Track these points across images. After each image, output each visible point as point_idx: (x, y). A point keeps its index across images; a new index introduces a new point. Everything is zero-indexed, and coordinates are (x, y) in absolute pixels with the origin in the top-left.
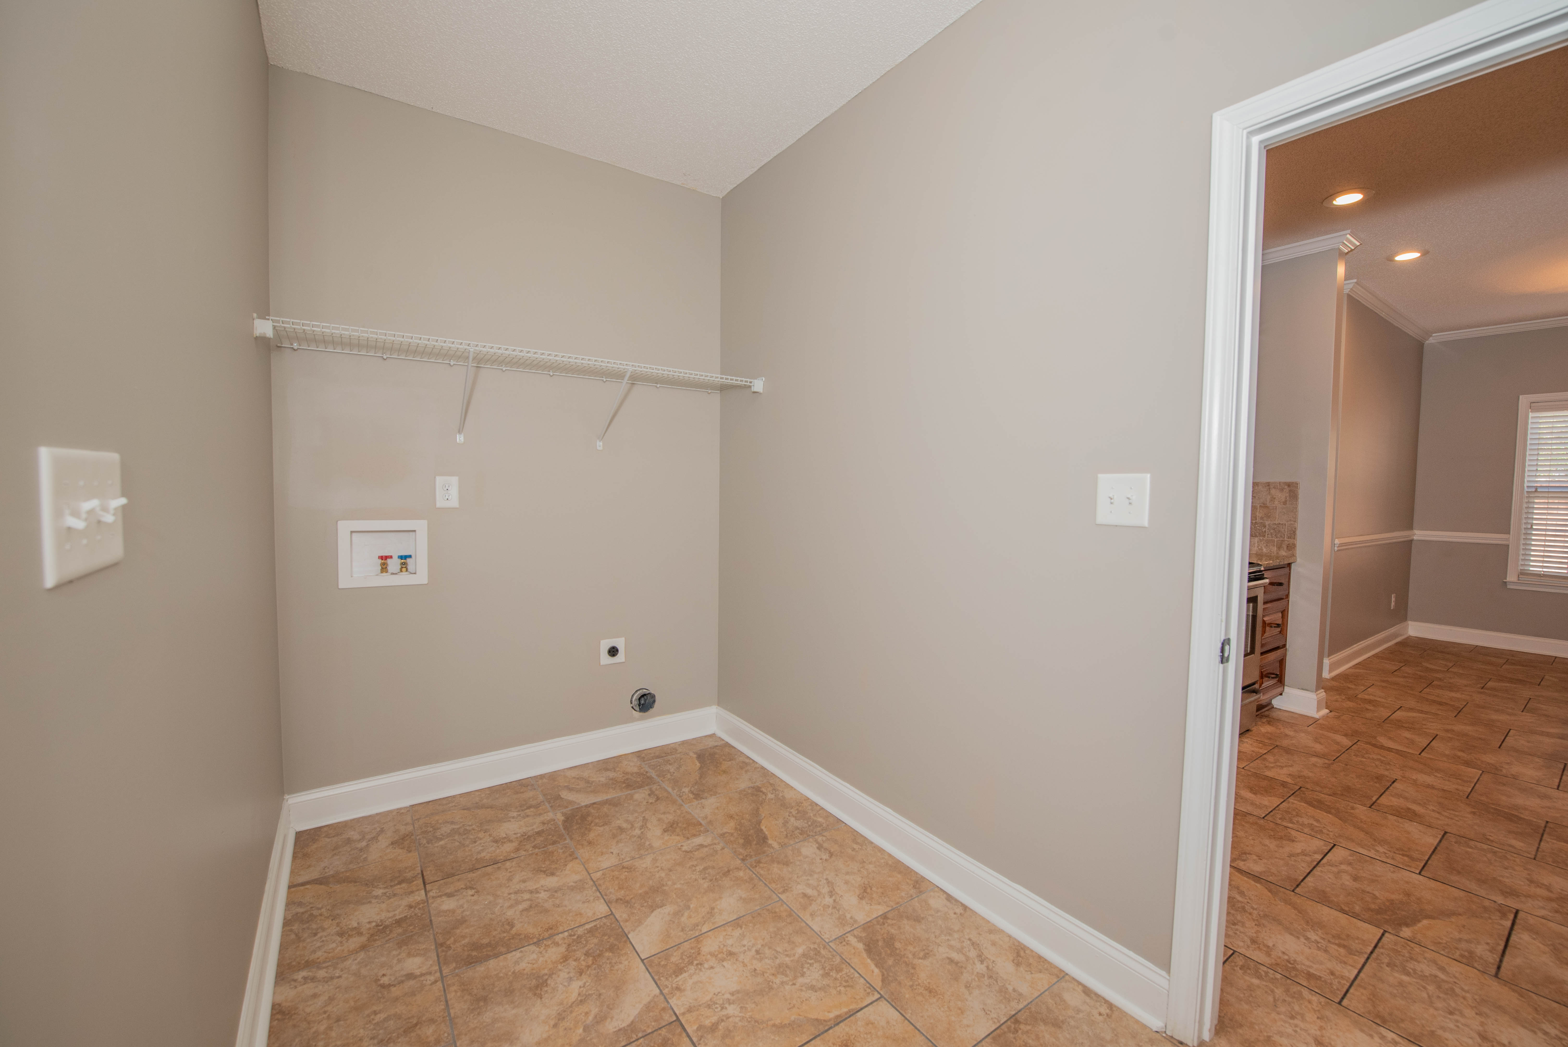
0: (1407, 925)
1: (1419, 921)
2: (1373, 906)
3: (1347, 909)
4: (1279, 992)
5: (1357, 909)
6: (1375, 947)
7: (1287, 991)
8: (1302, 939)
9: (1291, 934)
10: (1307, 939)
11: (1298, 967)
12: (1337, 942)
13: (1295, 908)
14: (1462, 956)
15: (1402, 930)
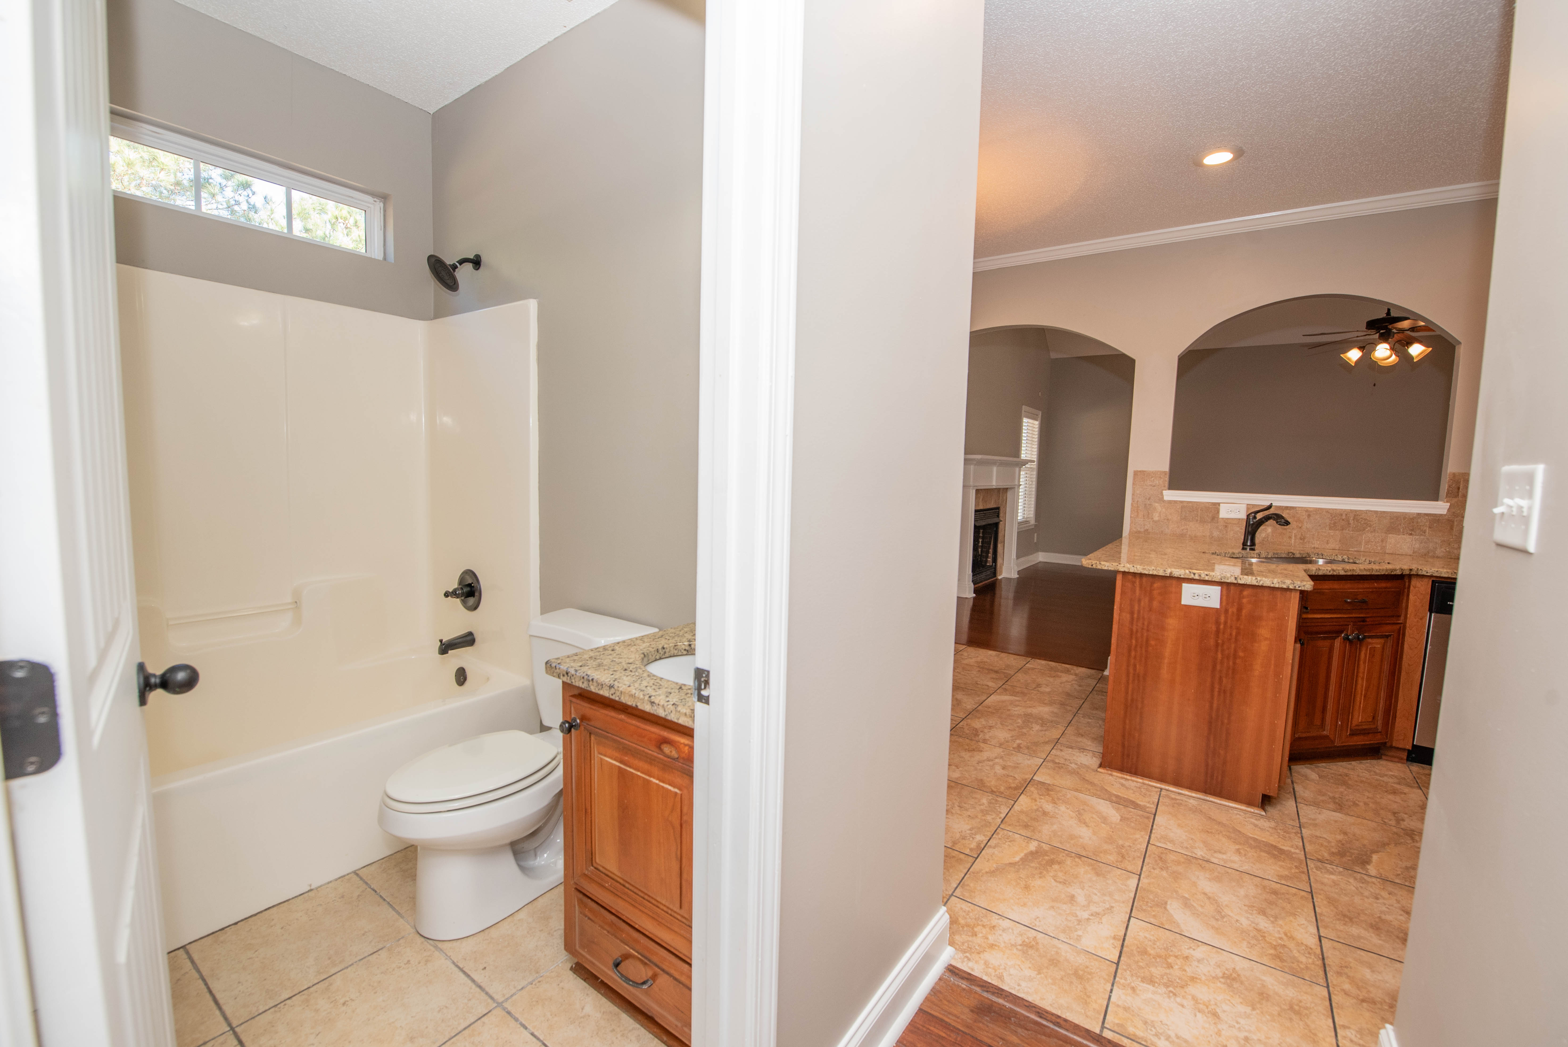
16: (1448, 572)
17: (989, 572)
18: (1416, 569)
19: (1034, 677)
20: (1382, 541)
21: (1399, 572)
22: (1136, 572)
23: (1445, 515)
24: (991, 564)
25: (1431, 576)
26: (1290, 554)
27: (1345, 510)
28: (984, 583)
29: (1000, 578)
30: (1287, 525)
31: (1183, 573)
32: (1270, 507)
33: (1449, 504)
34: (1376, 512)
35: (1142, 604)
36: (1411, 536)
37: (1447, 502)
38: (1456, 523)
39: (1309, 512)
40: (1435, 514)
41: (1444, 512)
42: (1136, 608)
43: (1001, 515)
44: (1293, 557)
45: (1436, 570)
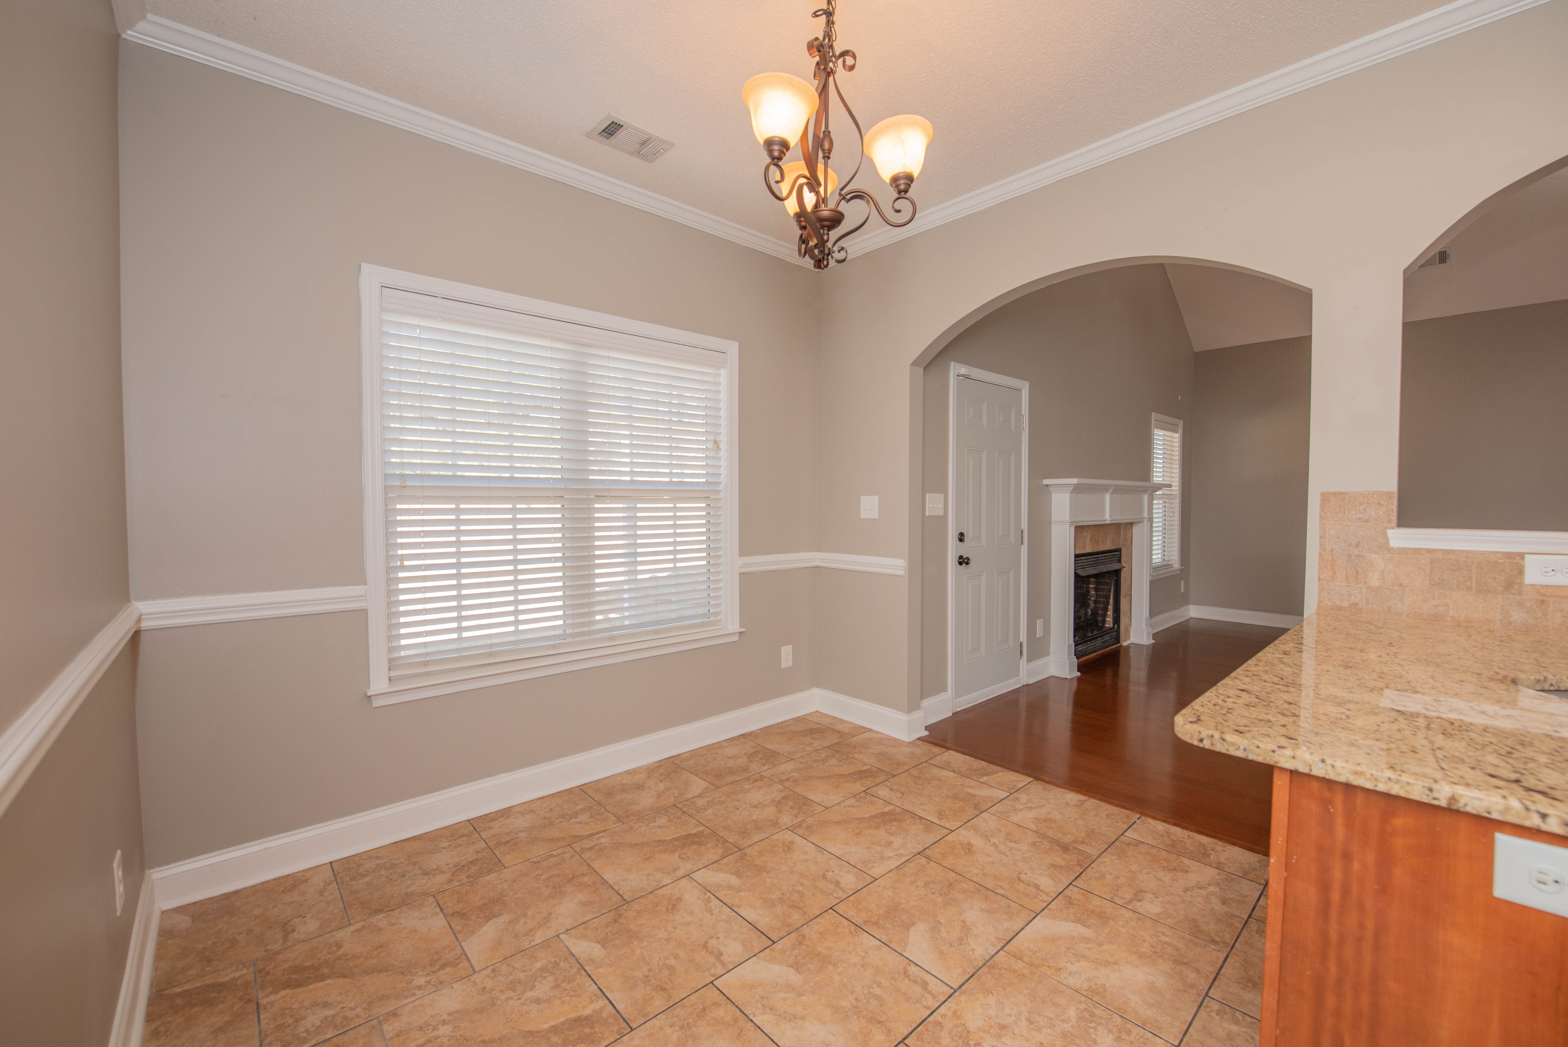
17: (1106, 638)
19: (1135, 868)
22: (1332, 776)
24: (1112, 626)
28: (1099, 653)
29: (1125, 644)
31: (1501, 807)
35: (1356, 865)
42: (1337, 874)
43: (1123, 559)
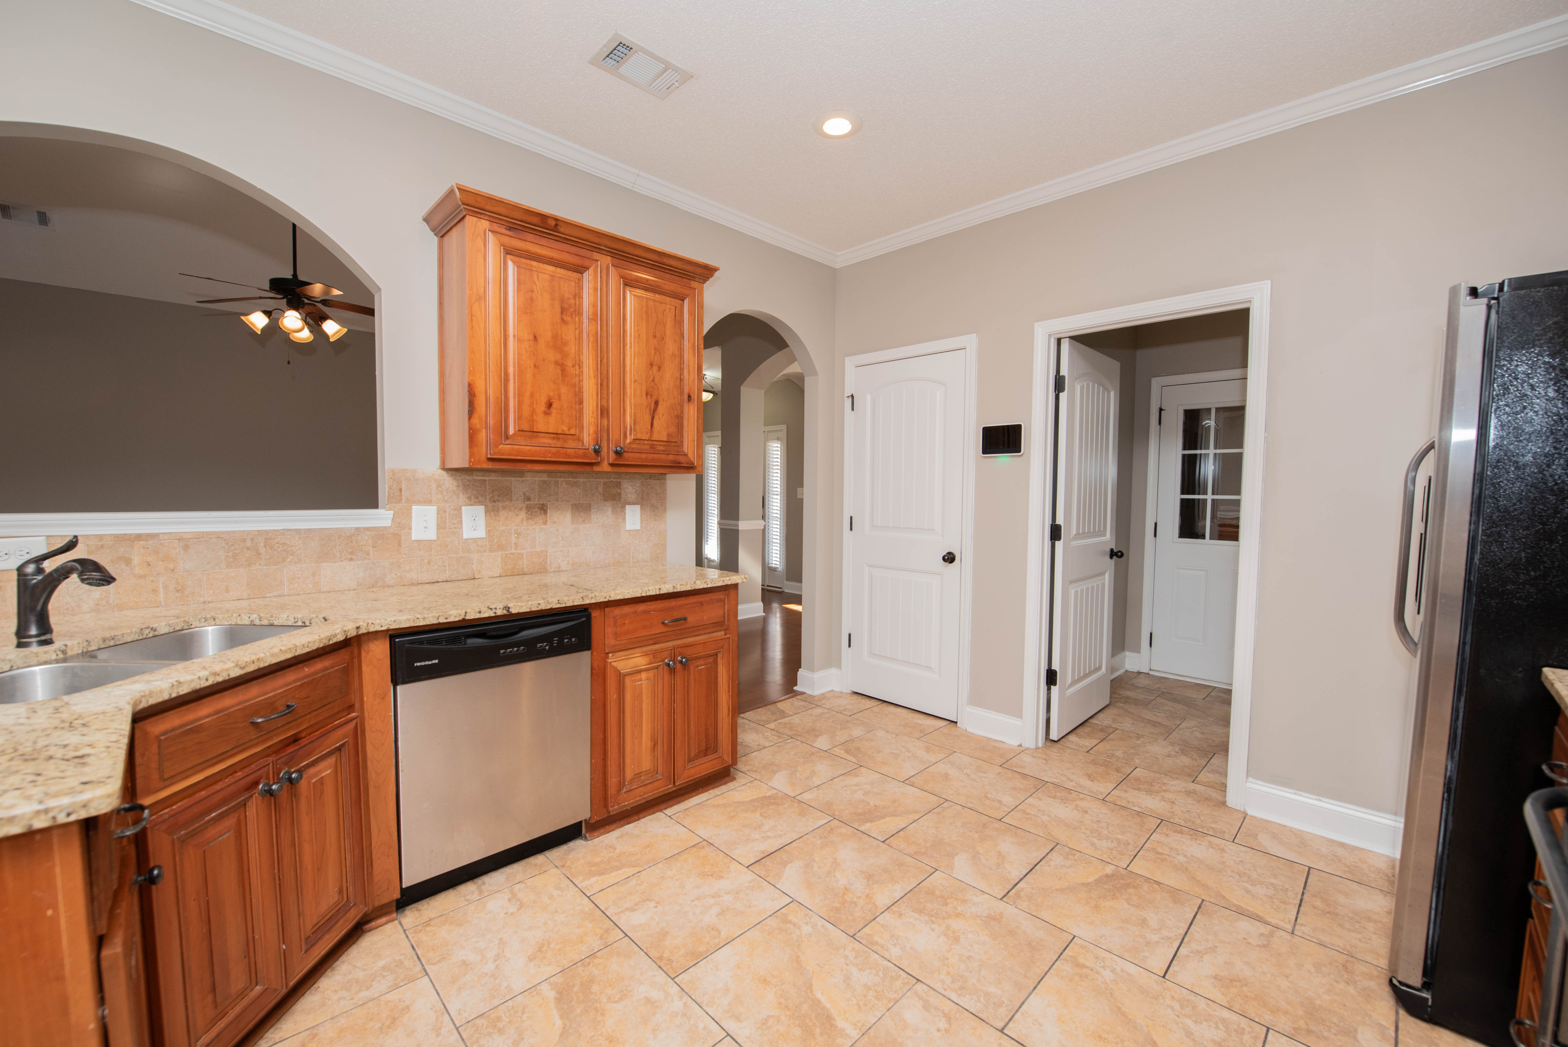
0: (1107, 876)
1: (1095, 880)
2: (1132, 891)
3: (1155, 886)
4: (1198, 822)
5: (1146, 887)
6: (1136, 856)
7: (1193, 823)
8: (1189, 855)
9: (1198, 858)
10: (1185, 856)
11: (1189, 837)
12: (1163, 856)
13: (1198, 881)
14: (1074, 855)
15: (1113, 871)
16: (408, 620)
18: (365, 625)
20: (314, 575)
21: (341, 638)
23: (390, 527)
25: (388, 630)
26: (147, 631)
27: (249, 532)
30: (109, 583)
32: (71, 545)
33: (392, 512)
34: (298, 531)
36: (352, 562)
37: (390, 510)
38: (403, 538)
39: (185, 542)
40: (378, 528)
41: (388, 523)
44: (155, 636)
45: (393, 619)
